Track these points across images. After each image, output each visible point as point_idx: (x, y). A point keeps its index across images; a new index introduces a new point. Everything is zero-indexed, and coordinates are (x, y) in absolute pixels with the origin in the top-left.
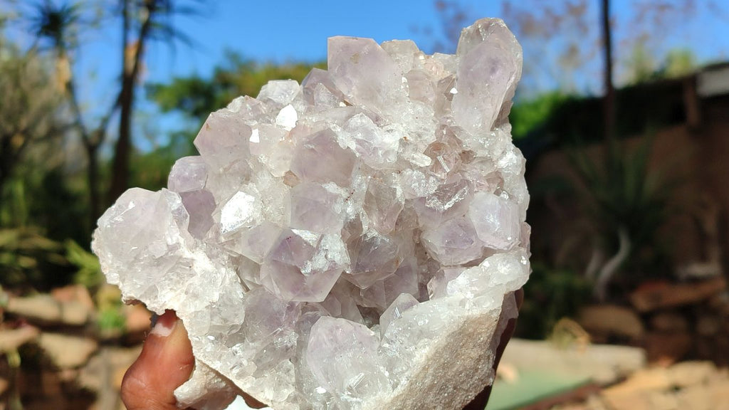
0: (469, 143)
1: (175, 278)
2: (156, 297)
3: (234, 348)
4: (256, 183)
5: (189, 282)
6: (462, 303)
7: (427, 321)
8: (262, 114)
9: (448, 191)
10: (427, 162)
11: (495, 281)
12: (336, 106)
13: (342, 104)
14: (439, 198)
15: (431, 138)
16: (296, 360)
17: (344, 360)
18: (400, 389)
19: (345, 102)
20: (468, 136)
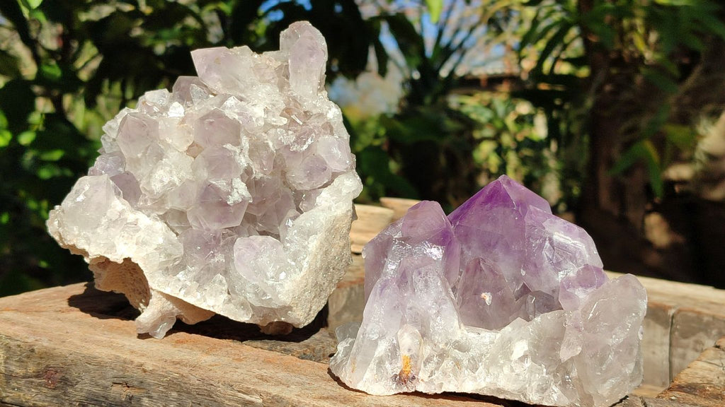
0: (307, 106)
1: (126, 235)
2: (116, 251)
3: (178, 276)
4: (167, 157)
5: (136, 236)
6: (330, 208)
7: (312, 223)
8: (155, 112)
9: (303, 138)
10: (285, 121)
11: (345, 191)
12: (208, 97)
13: (211, 96)
14: (298, 144)
15: (283, 106)
16: (226, 273)
17: (264, 259)
18: (304, 270)
19: (213, 94)
20: (305, 101)
